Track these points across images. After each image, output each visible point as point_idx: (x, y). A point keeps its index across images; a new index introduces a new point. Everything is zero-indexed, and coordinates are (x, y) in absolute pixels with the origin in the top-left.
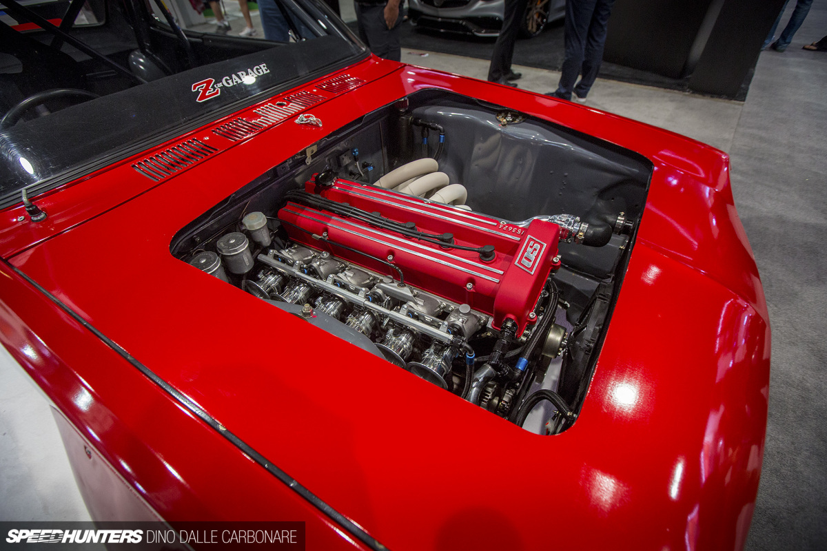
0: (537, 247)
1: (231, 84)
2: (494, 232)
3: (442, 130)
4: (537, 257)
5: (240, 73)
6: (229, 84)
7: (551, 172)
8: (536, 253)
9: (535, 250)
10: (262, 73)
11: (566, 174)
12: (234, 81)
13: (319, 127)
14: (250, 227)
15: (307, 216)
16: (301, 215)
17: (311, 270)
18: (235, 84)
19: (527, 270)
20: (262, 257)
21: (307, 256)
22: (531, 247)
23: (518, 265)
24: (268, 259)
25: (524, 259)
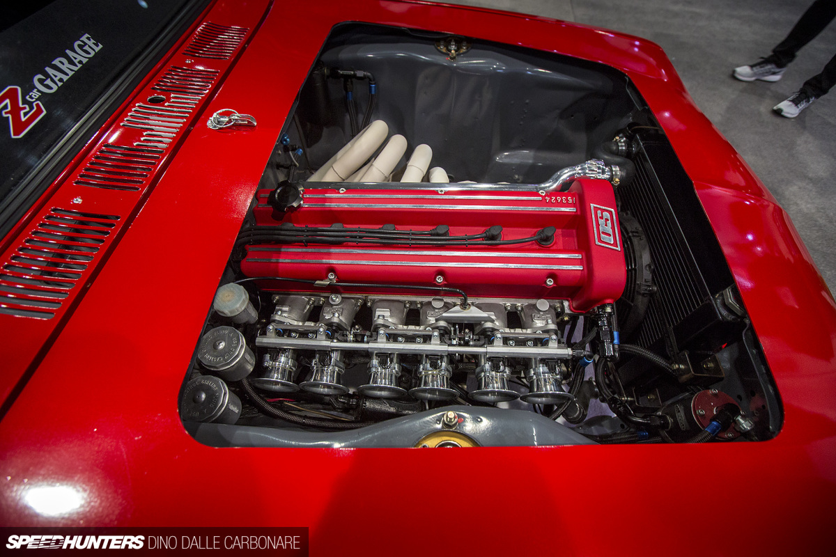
0: (606, 216)
1: (55, 88)
2: (545, 209)
3: (371, 77)
4: (613, 228)
5: (56, 62)
6: (51, 88)
7: (512, 102)
8: (609, 222)
9: (607, 220)
10: (93, 53)
11: (527, 101)
12: (56, 79)
13: (253, 126)
14: (231, 312)
15: (290, 258)
16: (281, 260)
17: (334, 328)
18: (60, 84)
19: (609, 246)
20: (261, 341)
21: (305, 307)
22: (602, 218)
23: (600, 244)
24: (270, 339)
25: (602, 235)
